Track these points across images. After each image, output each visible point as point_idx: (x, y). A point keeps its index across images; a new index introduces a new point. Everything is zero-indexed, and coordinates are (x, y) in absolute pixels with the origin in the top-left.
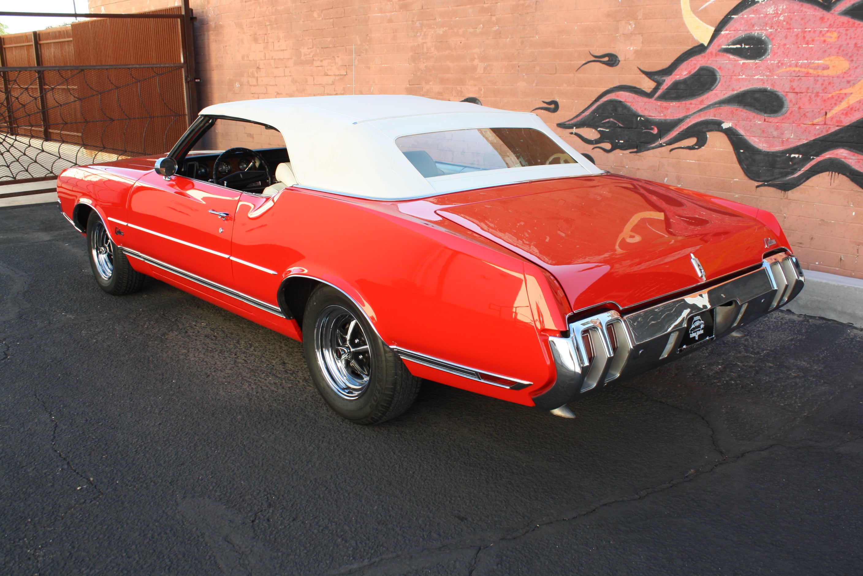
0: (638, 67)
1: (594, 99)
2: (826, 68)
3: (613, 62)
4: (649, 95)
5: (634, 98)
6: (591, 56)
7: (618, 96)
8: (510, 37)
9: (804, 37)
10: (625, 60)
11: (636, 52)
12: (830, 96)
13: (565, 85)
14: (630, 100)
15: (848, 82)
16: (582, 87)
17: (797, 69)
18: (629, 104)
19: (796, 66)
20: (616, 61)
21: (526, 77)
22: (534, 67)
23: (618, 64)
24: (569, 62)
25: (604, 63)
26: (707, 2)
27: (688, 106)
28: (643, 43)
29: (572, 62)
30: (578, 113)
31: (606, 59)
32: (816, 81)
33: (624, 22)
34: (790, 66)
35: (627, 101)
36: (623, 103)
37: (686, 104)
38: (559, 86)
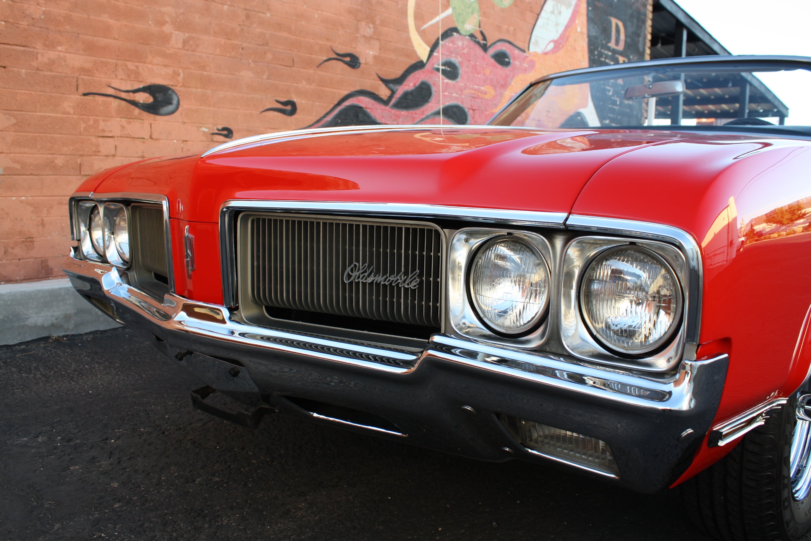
0: (377, 75)
1: (336, 103)
2: (486, 93)
3: (354, 64)
4: (386, 103)
5: (373, 105)
6: (332, 53)
7: (359, 102)
8: (229, 3)
9: (476, 69)
10: (366, 64)
11: (375, 57)
12: (487, 113)
13: (304, 83)
14: (370, 106)
15: (495, 104)
16: (323, 86)
17: (474, 92)
18: (368, 111)
19: (473, 89)
20: (357, 63)
21: (252, 65)
22: (265, 54)
23: (359, 67)
24: (309, 55)
25: (346, 63)
26: (424, 23)
27: (414, 115)
28: (380, 49)
29: (313, 56)
30: (318, 118)
31: (348, 59)
32: (482, 102)
33: (363, 23)
34: (470, 89)
35: (368, 107)
36: (365, 109)
37: (412, 113)
38: (297, 83)
